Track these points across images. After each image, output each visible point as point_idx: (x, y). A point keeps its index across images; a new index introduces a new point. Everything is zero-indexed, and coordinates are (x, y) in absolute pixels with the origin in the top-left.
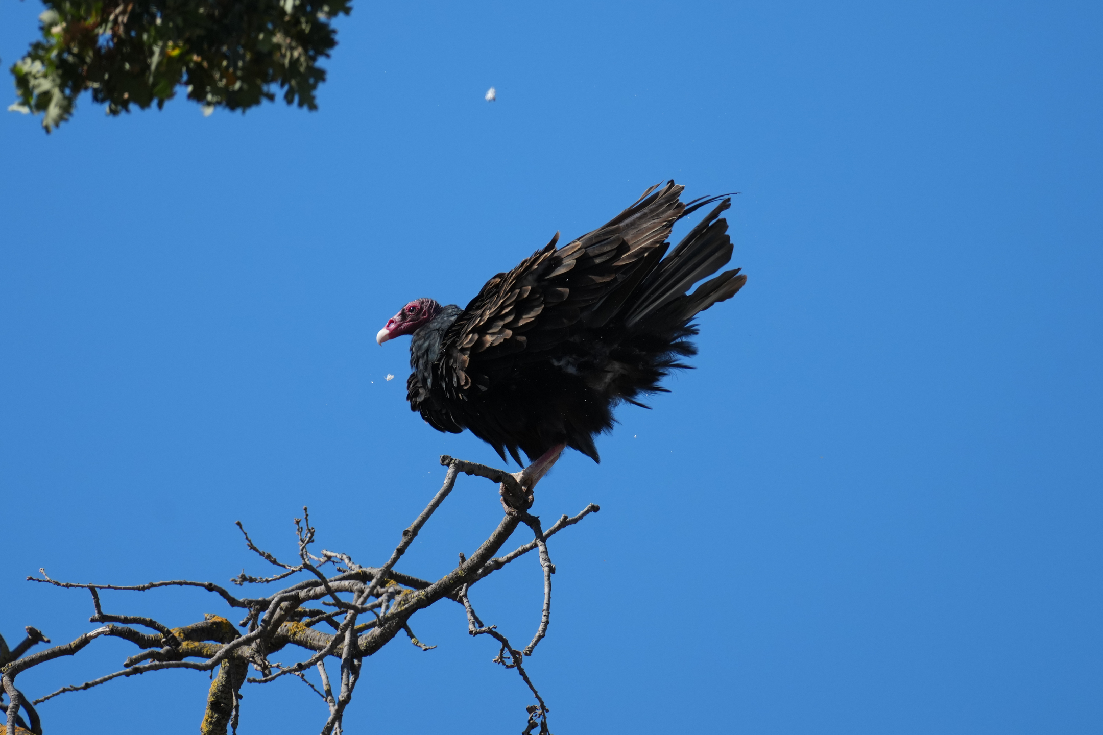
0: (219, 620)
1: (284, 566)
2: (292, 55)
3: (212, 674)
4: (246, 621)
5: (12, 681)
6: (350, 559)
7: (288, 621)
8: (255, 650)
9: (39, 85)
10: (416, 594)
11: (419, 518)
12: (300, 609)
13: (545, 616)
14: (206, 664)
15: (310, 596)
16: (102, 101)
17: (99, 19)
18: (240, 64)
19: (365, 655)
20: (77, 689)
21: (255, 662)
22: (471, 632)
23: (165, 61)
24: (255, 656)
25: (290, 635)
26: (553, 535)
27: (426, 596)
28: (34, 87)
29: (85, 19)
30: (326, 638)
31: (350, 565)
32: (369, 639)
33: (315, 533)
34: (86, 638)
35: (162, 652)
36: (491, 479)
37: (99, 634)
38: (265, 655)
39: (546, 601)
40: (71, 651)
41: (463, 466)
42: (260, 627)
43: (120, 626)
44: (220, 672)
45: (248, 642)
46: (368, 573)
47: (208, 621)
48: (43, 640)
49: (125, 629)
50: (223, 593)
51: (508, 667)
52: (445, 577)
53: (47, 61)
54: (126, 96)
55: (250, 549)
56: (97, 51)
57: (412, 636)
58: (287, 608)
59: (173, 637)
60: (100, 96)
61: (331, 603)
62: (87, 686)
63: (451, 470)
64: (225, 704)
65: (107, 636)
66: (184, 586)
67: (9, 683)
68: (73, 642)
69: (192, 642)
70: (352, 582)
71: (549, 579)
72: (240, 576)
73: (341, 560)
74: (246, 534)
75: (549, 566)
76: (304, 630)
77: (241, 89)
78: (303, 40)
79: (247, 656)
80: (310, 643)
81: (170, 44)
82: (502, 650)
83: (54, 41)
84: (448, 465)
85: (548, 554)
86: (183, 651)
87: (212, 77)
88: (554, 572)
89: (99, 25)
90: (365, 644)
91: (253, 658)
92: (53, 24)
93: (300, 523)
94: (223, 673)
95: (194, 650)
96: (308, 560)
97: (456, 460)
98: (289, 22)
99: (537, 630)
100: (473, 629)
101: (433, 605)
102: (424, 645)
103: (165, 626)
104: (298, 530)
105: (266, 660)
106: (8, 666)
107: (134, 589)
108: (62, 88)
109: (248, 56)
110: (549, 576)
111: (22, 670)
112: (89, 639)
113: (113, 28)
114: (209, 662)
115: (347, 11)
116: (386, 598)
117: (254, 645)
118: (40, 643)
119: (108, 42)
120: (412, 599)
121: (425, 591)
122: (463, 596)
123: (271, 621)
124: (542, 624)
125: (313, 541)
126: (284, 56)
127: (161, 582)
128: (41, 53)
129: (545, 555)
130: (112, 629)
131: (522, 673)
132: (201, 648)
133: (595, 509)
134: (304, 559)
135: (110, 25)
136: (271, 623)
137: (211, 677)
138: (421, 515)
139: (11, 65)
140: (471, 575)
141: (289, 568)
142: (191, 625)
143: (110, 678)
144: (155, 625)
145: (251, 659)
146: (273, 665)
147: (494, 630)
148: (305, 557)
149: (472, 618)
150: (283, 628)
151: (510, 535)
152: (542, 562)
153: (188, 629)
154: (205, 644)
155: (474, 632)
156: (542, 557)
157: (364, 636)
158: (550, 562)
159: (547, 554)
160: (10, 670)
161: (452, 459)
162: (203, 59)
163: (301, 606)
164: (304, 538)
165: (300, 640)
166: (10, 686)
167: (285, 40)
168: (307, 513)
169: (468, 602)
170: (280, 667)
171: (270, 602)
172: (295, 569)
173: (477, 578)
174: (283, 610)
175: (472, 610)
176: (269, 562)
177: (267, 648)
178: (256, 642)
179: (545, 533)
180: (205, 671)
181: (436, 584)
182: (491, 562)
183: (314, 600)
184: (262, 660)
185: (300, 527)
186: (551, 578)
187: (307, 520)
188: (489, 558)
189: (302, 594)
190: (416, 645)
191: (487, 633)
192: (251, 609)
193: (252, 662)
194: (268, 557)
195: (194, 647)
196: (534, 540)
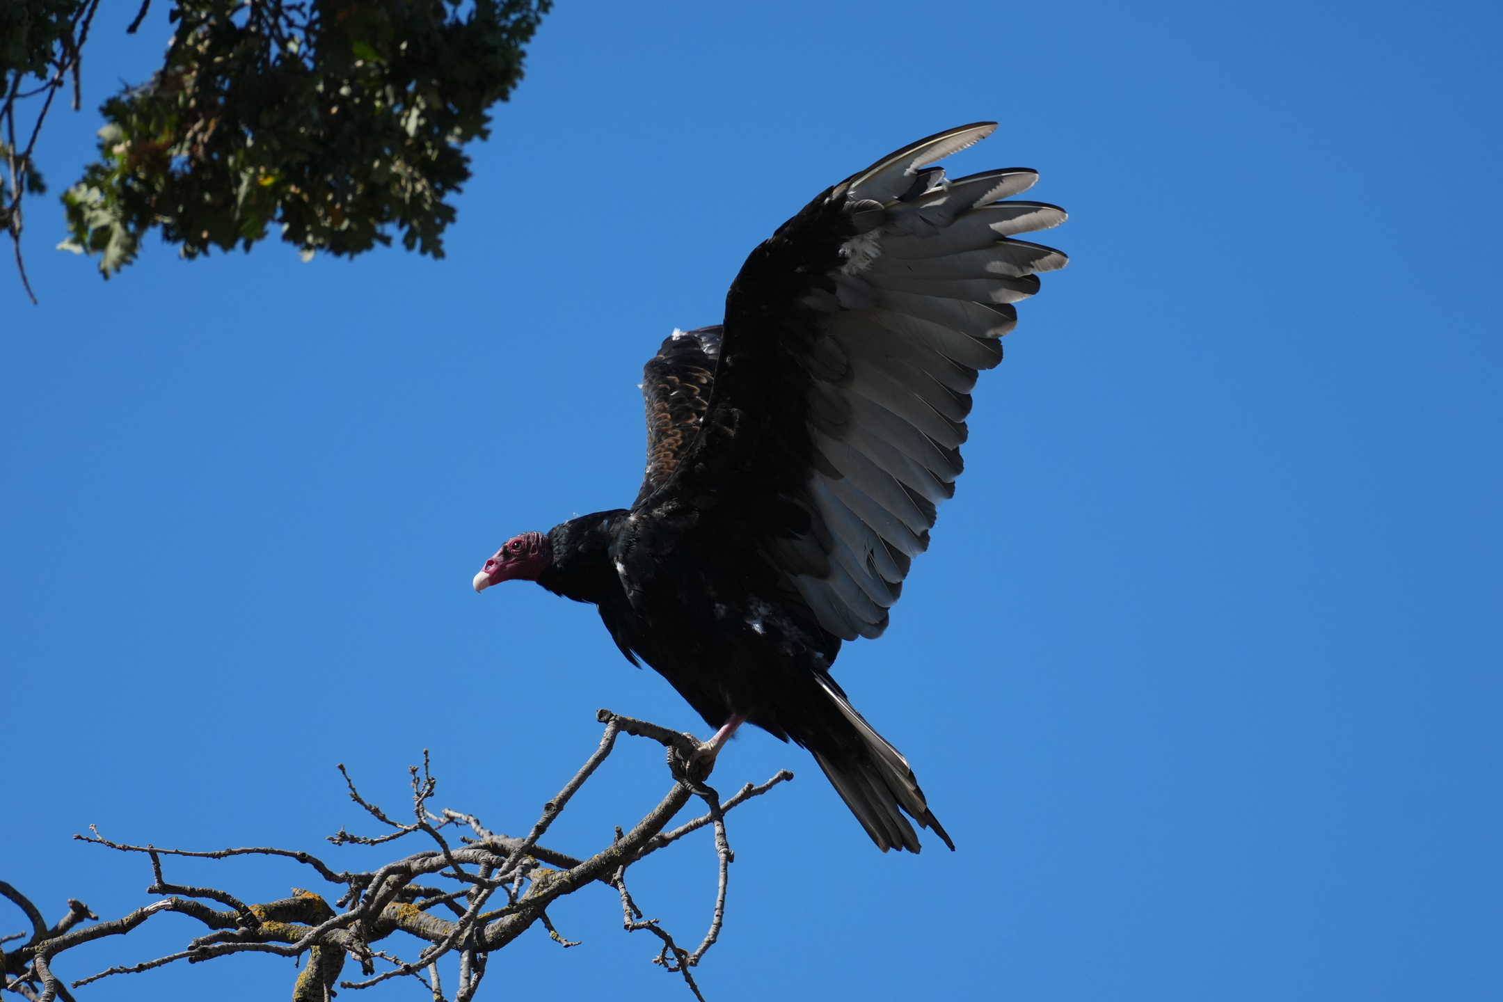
0: (311, 897)
1: (395, 825)
2: (414, 188)
3: (298, 962)
4: (344, 901)
5: (48, 963)
6: (478, 822)
7: (397, 901)
8: (353, 934)
9: (96, 218)
10: (561, 875)
11: (566, 789)
12: (411, 886)
13: (717, 916)
14: (290, 949)
15: (425, 868)
16: (175, 240)
17: (172, 137)
18: (350, 198)
19: (492, 950)
20: (128, 971)
21: (354, 950)
22: (626, 927)
23: (254, 193)
24: (354, 943)
25: (398, 920)
26: (734, 807)
27: (571, 878)
28: (89, 221)
29: (156, 137)
30: (443, 926)
31: (478, 829)
32: (496, 929)
33: (435, 785)
34: (143, 913)
35: (237, 934)
36: (659, 741)
37: (159, 908)
38: (367, 942)
39: (719, 897)
40: (123, 929)
41: (625, 725)
42: (362, 905)
43: (185, 899)
44: (309, 962)
45: (343, 924)
46: (499, 846)
47: (297, 897)
48: (89, 917)
49: (192, 904)
50: (319, 866)
51: (670, 970)
52: (596, 856)
53: (106, 188)
54: (205, 235)
55: (354, 800)
56: (170, 177)
57: (550, 928)
58: (395, 882)
59: (252, 915)
60: (172, 234)
61: (451, 873)
62: (141, 968)
63: (609, 728)
65: (168, 912)
66: (270, 854)
67: (44, 966)
68: (125, 918)
69: (275, 923)
70: (477, 850)
71: (725, 869)
72: (339, 834)
73: (467, 822)
74: (349, 781)
75: (727, 853)
76: (416, 914)
77: (349, 228)
78: (427, 169)
79: (344, 943)
80: (423, 930)
81: (262, 170)
82: (665, 950)
83: (116, 163)
84: (607, 722)
86: (263, 933)
87: (313, 213)
88: (732, 861)
89: (173, 144)
90: (491, 936)
91: (351, 944)
92: (115, 142)
93: (416, 773)
94: (313, 962)
95: (277, 933)
96: (425, 819)
97: (616, 716)
98: (411, 146)
99: (706, 934)
100: (630, 923)
101: (579, 890)
102: (566, 940)
103: (241, 901)
104: (414, 781)
105: (367, 947)
106: (43, 944)
107: (207, 855)
108: (124, 222)
109: (360, 189)
110: (726, 865)
111: (61, 950)
112: (146, 915)
113: (190, 149)
114: (296, 946)
115: (484, 135)
116: (520, 871)
117: (353, 929)
118: (86, 920)
119: (183, 165)
120: (553, 881)
121: (569, 872)
122: (618, 879)
123: (375, 898)
124: (713, 926)
125: (432, 795)
126: (404, 189)
127: (242, 848)
128: (100, 177)
129: (722, 839)
130: (176, 903)
131: (689, 979)
132: (286, 931)
133: (787, 776)
134: (420, 817)
135: (187, 145)
136: (374, 901)
137: (297, 965)
138: (568, 784)
139: (61, 192)
140: (630, 854)
141: (401, 826)
142: (275, 902)
143: (171, 960)
144: (230, 900)
145: (348, 946)
146: (376, 954)
147: (655, 925)
148: (421, 814)
149: (629, 908)
150: (390, 910)
151: (680, 808)
152: (718, 847)
153: (270, 907)
154: (291, 926)
155: (630, 927)
156: (718, 840)
157: (491, 926)
158: (727, 847)
159: (725, 838)
160: (45, 950)
161: (612, 715)
162: (303, 191)
163: (413, 881)
164: (420, 790)
165: (411, 927)
166: (45, 970)
167: (406, 170)
168: (428, 758)
169: (625, 888)
170: (385, 957)
171: (374, 877)
172: (409, 828)
173: (637, 857)
174: (390, 885)
175: (629, 897)
176: (376, 818)
177: (369, 933)
178: (355, 924)
179: (722, 806)
180: (290, 957)
181: (584, 864)
182: (655, 838)
183: (430, 873)
184: (362, 947)
185: (417, 776)
186: (728, 867)
187: (427, 767)
188: (654, 834)
189: (415, 866)
190: (555, 939)
191: (647, 928)
192: (350, 884)
193: (349, 949)
194: (376, 812)
195: (277, 929)
196: (709, 814)
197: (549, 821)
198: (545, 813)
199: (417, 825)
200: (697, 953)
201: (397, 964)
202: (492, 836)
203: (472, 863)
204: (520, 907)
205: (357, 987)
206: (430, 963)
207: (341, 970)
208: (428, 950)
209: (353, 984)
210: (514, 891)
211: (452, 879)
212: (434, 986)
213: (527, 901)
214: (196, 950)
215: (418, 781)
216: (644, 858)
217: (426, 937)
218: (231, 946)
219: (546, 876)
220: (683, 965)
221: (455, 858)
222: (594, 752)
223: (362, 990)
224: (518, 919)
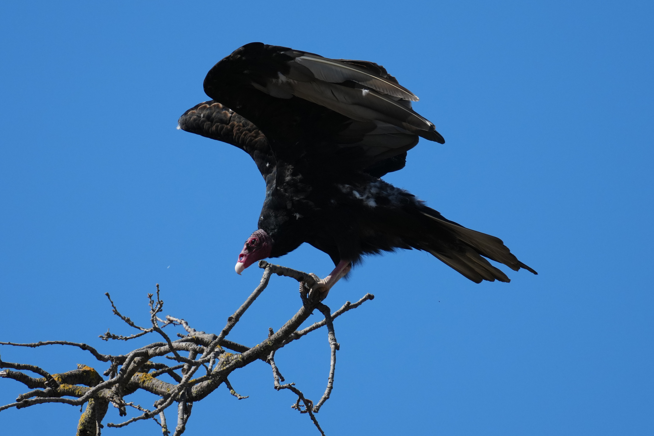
0: (88, 369)
1: (139, 328)
3: (81, 409)
4: (108, 372)
6: (187, 324)
7: (140, 372)
8: (114, 392)
10: (237, 356)
11: (240, 308)
12: (148, 363)
13: (330, 382)
14: (77, 401)
15: (156, 353)
19: (195, 401)
21: (114, 402)
22: (276, 388)
25: (141, 383)
26: (339, 316)
27: (243, 359)
30: (167, 386)
31: (187, 328)
32: (199, 389)
33: (163, 305)
35: (45, 392)
36: (295, 279)
38: (122, 396)
39: (331, 371)
41: (275, 269)
42: (119, 375)
43: (14, 371)
44: (87, 407)
45: (109, 386)
46: (200, 339)
47: (80, 369)
49: (18, 373)
50: (93, 352)
51: (302, 412)
52: (257, 345)
55: (115, 314)
57: (230, 388)
58: (139, 361)
59: (54, 380)
61: (172, 357)
63: (266, 272)
64: (91, 432)
65: (4, 378)
66: (65, 345)
69: (67, 385)
70: (188, 343)
71: (335, 354)
72: (106, 334)
73: (181, 324)
74: (112, 302)
75: (335, 345)
76: (151, 379)
79: (108, 397)
80: (155, 389)
82: (299, 401)
84: (265, 268)
85: (335, 335)
86: (61, 391)
88: (338, 349)
90: (195, 392)
91: (113, 398)
93: (152, 297)
94: (90, 409)
95: (69, 391)
96: (157, 325)
97: (270, 264)
99: (323, 393)
100: (278, 385)
102: (240, 395)
103: (47, 372)
104: (151, 302)
105: (122, 400)
107: (27, 346)
110: (335, 352)
114: (80, 399)
116: (213, 355)
117: (113, 389)
120: (232, 360)
121: (242, 355)
122: (271, 359)
123: (127, 370)
124: (327, 388)
125: (161, 311)
127: (48, 341)
129: (332, 336)
130: (9, 373)
131: (313, 418)
132: (74, 390)
133: (371, 297)
134: (154, 324)
136: (127, 372)
137: (81, 411)
138: (242, 306)
140: (278, 343)
141: (143, 329)
142: (67, 372)
143: (6, 408)
144: (40, 371)
145: (111, 399)
146: (127, 404)
147: (293, 386)
148: (155, 322)
149: (277, 376)
150: (135, 377)
151: (307, 317)
152: (330, 341)
153: (65, 375)
154: (77, 386)
155: (278, 387)
157: (195, 387)
158: (335, 341)
161: (268, 264)
163: (149, 360)
164: (154, 308)
165: (148, 387)
168: (159, 289)
169: (274, 364)
170: (133, 406)
171: (127, 358)
172: (148, 331)
173: (281, 345)
174: (136, 363)
175: (277, 369)
176: (128, 324)
177: (123, 391)
178: (115, 386)
179: (332, 315)
180: (77, 406)
181: (250, 350)
182: (292, 334)
183: (160, 356)
184: (119, 400)
185: (152, 300)
186: (336, 353)
187: (158, 294)
188: (292, 332)
189: (151, 351)
190: (233, 395)
191: (288, 388)
192: (112, 363)
193: (112, 401)
194: (128, 321)
195: (69, 389)
196: (324, 320)
197: (230, 327)
198: (228, 323)
199: (152, 328)
200: (318, 405)
201: (140, 410)
202: (195, 332)
203: (185, 350)
204: (213, 376)
205: (117, 426)
206: (160, 412)
207: (106, 413)
208: (159, 402)
209: (115, 425)
210: (209, 368)
211: (173, 360)
212: (162, 423)
213: (217, 372)
214: (21, 402)
215: (153, 302)
216: (286, 346)
217: (157, 393)
218: (42, 400)
219: (228, 357)
220: (309, 409)
221: (174, 347)
222: (257, 286)
223: (120, 428)
224: (211, 383)
